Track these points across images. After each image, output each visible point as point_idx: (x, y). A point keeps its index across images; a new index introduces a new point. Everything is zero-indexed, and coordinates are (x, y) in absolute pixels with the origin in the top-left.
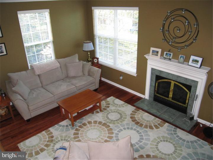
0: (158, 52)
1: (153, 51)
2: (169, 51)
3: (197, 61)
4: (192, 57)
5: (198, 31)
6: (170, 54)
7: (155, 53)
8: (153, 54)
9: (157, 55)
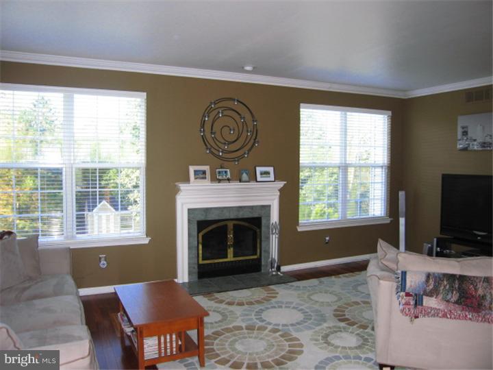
0: (204, 172)
1: (195, 171)
2: (222, 168)
3: (267, 173)
4: (259, 170)
5: (257, 130)
6: (226, 172)
7: (201, 175)
8: (197, 176)
9: (205, 178)
